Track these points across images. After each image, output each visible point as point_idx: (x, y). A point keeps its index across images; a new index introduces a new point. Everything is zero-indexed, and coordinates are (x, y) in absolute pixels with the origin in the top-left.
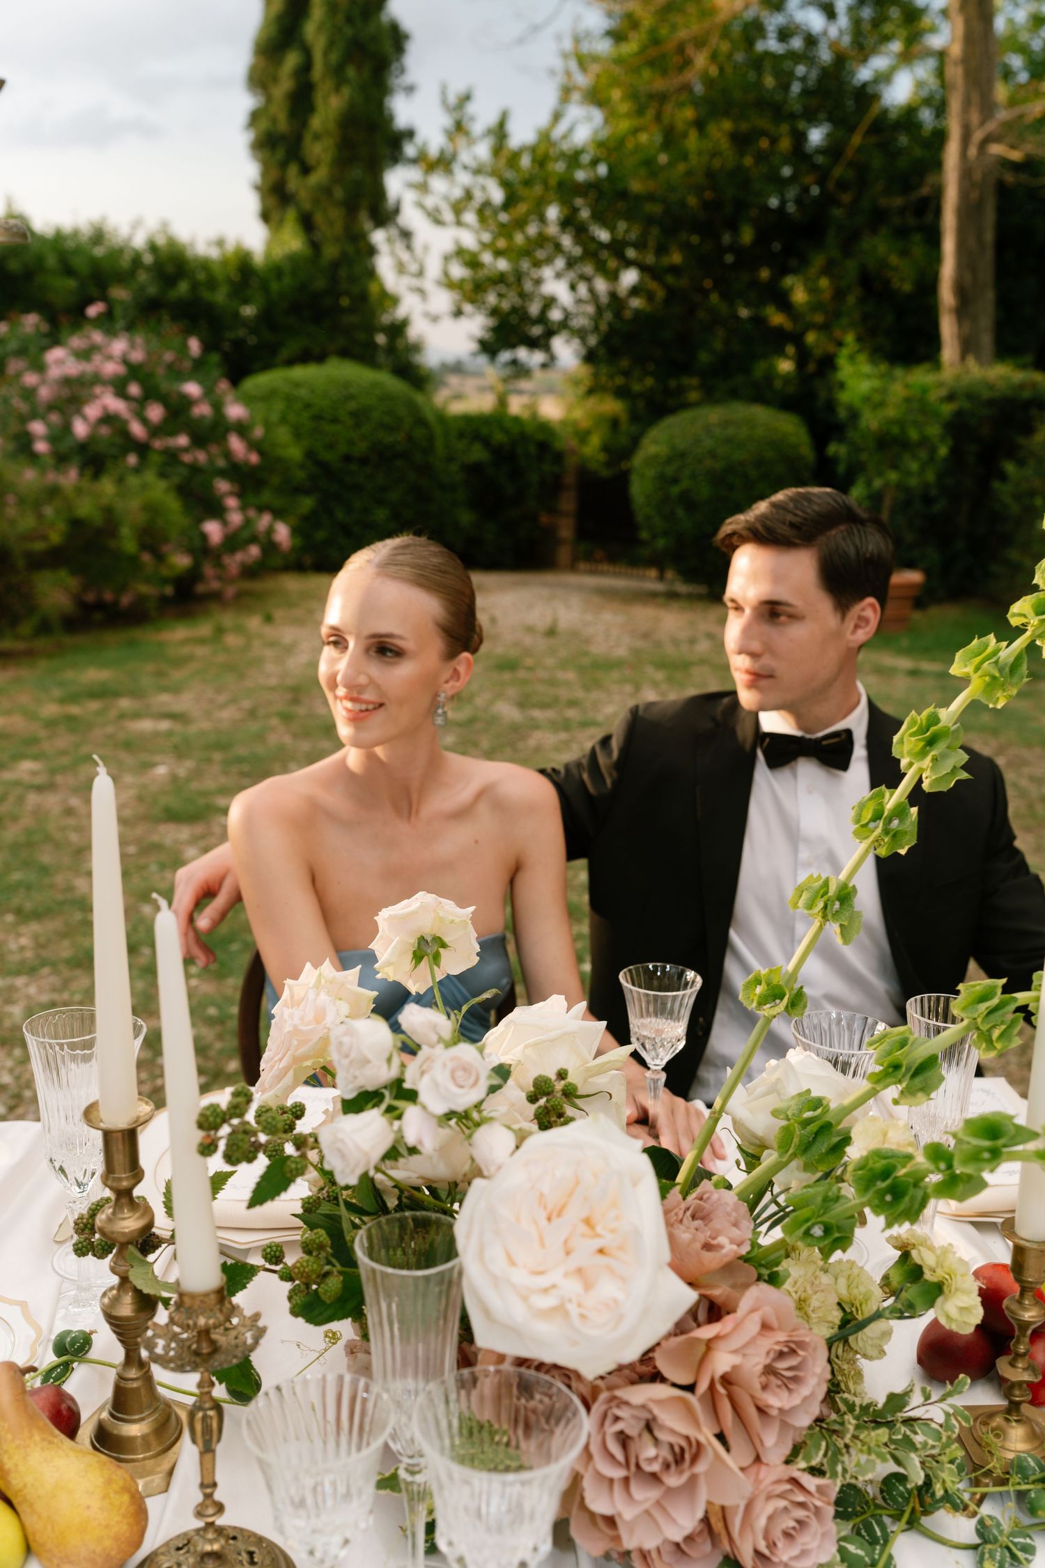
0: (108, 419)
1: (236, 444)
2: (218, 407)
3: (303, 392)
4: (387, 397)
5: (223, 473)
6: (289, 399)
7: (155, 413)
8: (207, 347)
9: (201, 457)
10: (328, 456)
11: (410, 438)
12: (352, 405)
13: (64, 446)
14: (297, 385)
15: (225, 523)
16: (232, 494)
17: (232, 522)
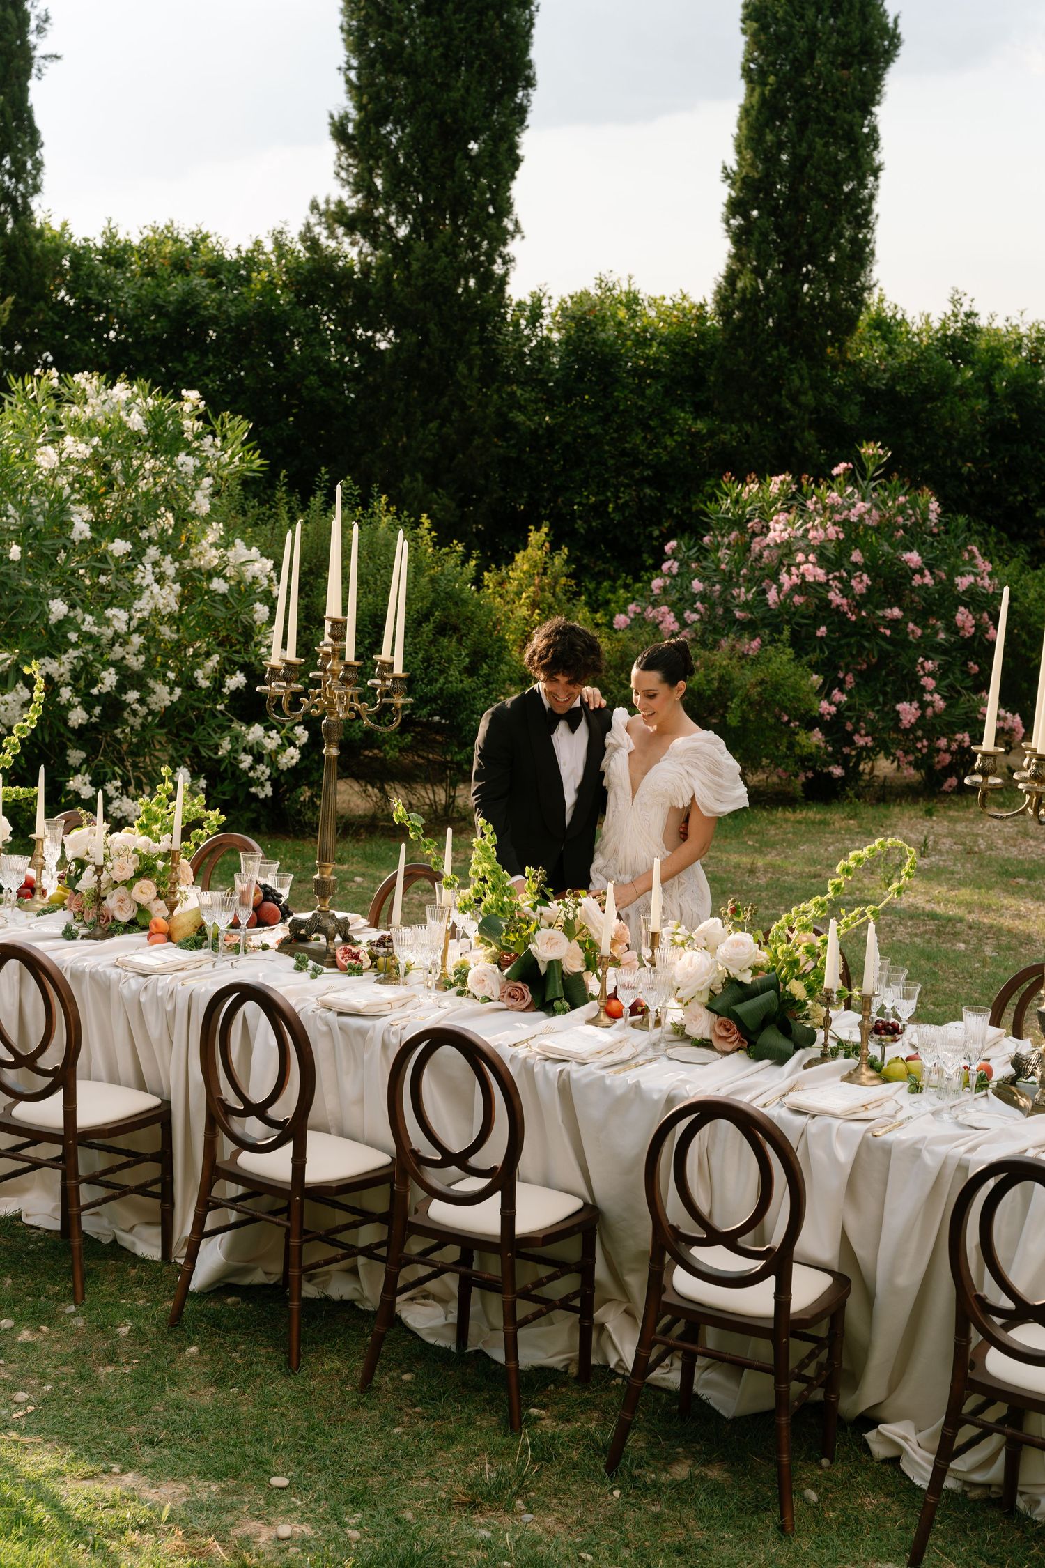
5: (936, 651)
7: (861, 584)
9: (914, 630)
13: (757, 614)
15: (923, 705)
16: (930, 674)
17: (931, 704)
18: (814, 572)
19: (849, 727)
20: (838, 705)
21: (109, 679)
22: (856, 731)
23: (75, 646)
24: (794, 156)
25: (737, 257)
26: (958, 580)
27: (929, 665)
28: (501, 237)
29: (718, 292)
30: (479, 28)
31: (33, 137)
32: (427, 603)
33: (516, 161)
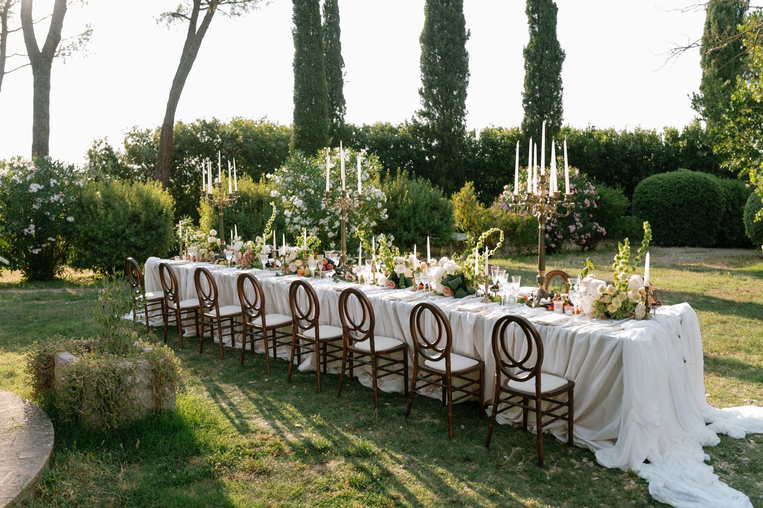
3: (661, 182)
6: (656, 184)
8: (582, 172)
12: (678, 186)
14: (661, 179)
15: (576, 226)
16: (578, 217)
17: (579, 226)
19: (556, 233)
20: (552, 227)
21: (337, 224)
23: (329, 216)
24: (539, 87)
25: (526, 114)
26: (585, 191)
27: (577, 215)
28: (463, 115)
29: (522, 124)
30: (454, 62)
31: (344, 102)
32: (428, 202)
33: (466, 95)
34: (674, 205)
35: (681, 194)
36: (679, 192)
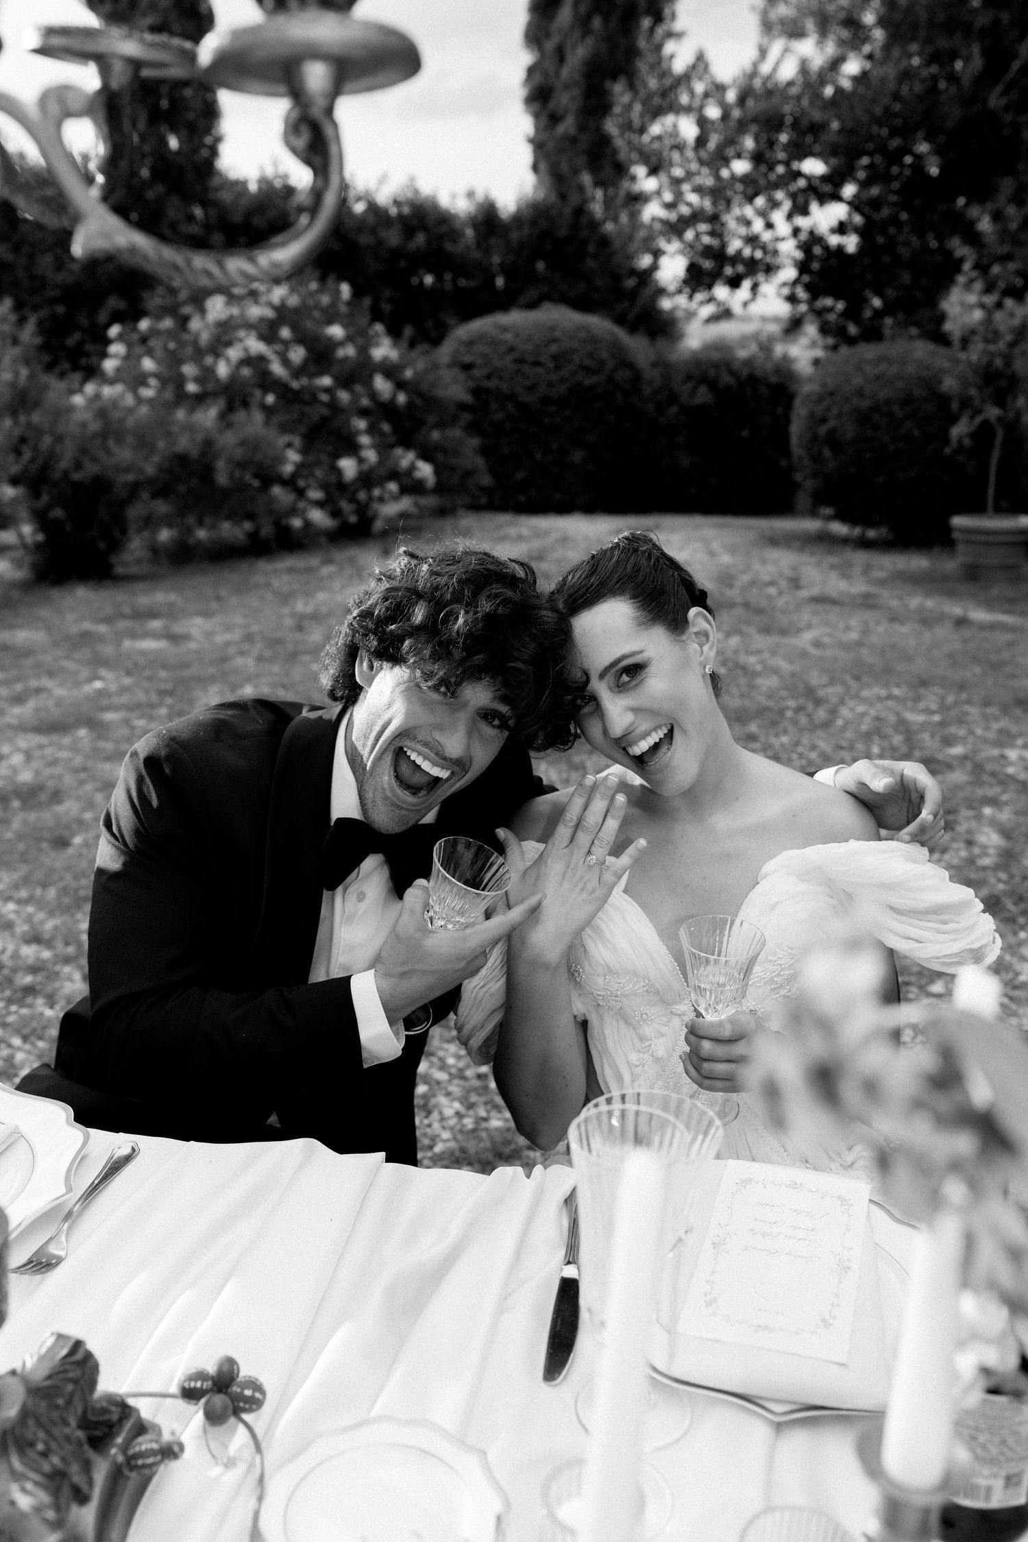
0: (250, 361)
1: (382, 385)
2: (364, 351)
3: (508, 336)
4: (592, 339)
5: (364, 413)
6: (493, 342)
7: (297, 354)
8: (357, 293)
9: (344, 396)
10: (527, 398)
11: (610, 380)
12: (554, 349)
13: (210, 387)
14: (505, 329)
15: (361, 461)
16: (364, 432)
17: (367, 459)
18: (255, 346)
19: (303, 483)
20: (295, 464)
22: (308, 486)
26: (372, 352)
27: (362, 425)
34: (546, 400)
35: (563, 373)
36: (558, 368)
